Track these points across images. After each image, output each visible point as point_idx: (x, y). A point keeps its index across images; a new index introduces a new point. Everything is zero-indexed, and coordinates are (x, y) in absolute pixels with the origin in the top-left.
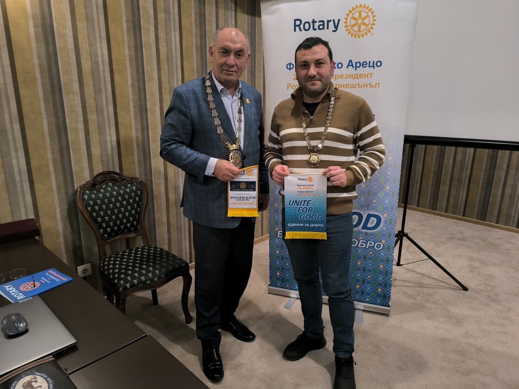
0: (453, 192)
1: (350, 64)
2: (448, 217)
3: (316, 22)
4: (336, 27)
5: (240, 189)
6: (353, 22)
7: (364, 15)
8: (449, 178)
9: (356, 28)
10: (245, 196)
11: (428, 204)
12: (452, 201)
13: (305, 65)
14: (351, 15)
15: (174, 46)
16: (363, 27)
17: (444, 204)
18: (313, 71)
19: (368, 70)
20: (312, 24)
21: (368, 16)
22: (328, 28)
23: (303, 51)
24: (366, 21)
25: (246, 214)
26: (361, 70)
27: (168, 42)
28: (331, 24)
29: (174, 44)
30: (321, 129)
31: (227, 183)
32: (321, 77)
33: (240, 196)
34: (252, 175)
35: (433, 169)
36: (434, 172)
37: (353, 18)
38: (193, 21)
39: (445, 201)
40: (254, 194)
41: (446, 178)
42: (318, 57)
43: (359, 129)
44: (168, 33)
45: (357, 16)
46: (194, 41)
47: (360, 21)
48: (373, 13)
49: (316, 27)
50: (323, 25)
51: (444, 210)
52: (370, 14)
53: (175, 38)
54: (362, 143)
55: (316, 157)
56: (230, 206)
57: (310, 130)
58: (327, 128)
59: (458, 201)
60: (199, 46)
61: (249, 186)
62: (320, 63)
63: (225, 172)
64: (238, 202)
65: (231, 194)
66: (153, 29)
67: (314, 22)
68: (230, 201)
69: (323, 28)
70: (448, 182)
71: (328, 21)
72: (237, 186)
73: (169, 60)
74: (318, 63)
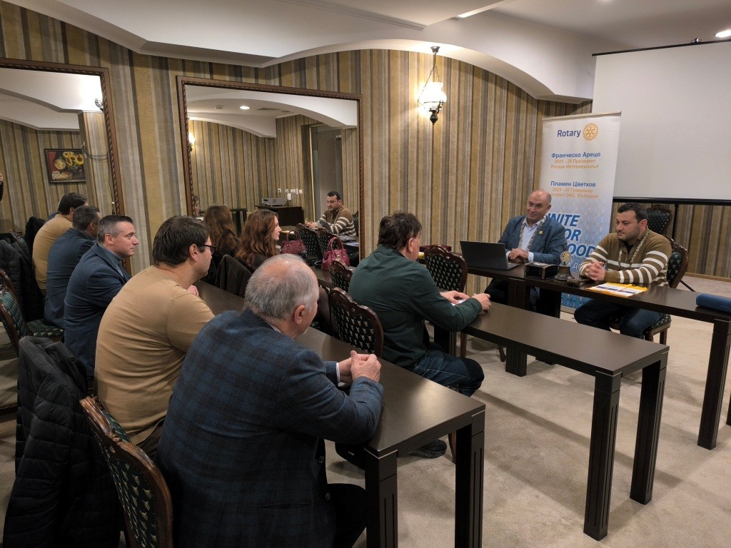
0: (721, 257)
1: (585, 155)
2: (716, 279)
3: (569, 132)
4: (579, 135)
6: (587, 132)
7: (592, 128)
8: (716, 243)
11: (696, 268)
12: (720, 264)
14: (586, 128)
16: (592, 135)
17: (713, 267)
19: (593, 158)
20: (566, 133)
21: (594, 129)
22: (575, 135)
24: (594, 132)
26: (590, 158)
27: (499, 140)
28: (576, 133)
35: (700, 235)
36: (702, 238)
37: (587, 130)
39: (713, 264)
41: (713, 244)
44: (499, 134)
45: (589, 129)
47: (590, 132)
48: (597, 127)
50: (573, 133)
51: (712, 273)
52: (595, 127)
53: (503, 137)
59: (725, 264)
66: (492, 132)
70: (716, 247)
73: (498, 151)
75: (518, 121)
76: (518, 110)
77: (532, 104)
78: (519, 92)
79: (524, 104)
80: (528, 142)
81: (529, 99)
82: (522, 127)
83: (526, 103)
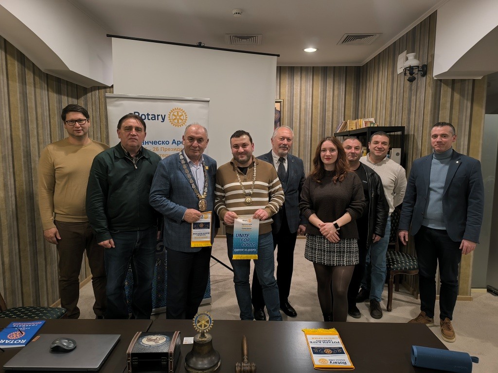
1: (174, 142)
3: (150, 115)
4: (163, 119)
5: (200, 228)
6: (174, 117)
7: (180, 114)
9: (176, 121)
10: (203, 232)
13: (236, 146)
14: (172, 113)
15: (5, 120)
16: (180, 121)
18: (241, 149)
20: (147, 116)
21: (182, 115)
22: (158, 119)
23: (234, 139)
24: (182, 117)
25: (204, 245)
28: (160, 117)
29: (4, 118)
30: (251, 183)
31: (191, 224)
32: (246, 153)
33: (199, 232)
34: (207, 218)
37: (173, 115)
38: (18, 99)
40: (209, 230)
42: (244, 142)
43: (272, 181)
45: (176, 114)
46: (20, 115)
47: (178, 117)
48: (185, 113)
49: (150, 118)
50: (155, 117)
52: (183, 113)
54: (272, 190)
55: (250, 199)
56: (193, 240)
57: (244, 184)
58: (254, 182)
60: (23, 119)
61: (206, 225)
62: (245, 145)
63: (194, 216)
64: (198, 237)
65: (193, 231)
67: (148, 115)
68: (193, 236)
69: (155, 119)
71: (158, 116)
72: (197, 226)
74: (244, 145)
75: (24, 95)
76: (23, 82)
77: (40, 78)
78: (22, 59)
79: (30, 76)
80: (40, 123)
81: (35, 70)
82: (31, 104)
83: (32, 75)
